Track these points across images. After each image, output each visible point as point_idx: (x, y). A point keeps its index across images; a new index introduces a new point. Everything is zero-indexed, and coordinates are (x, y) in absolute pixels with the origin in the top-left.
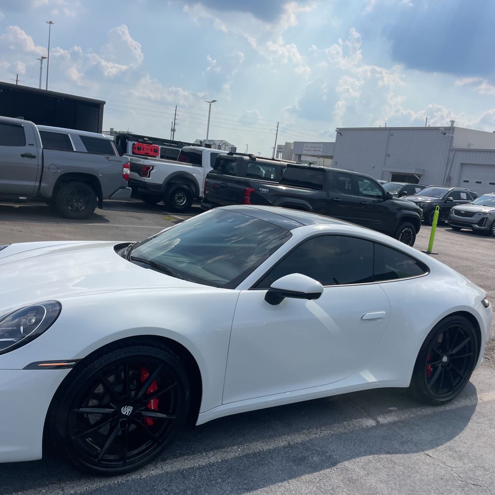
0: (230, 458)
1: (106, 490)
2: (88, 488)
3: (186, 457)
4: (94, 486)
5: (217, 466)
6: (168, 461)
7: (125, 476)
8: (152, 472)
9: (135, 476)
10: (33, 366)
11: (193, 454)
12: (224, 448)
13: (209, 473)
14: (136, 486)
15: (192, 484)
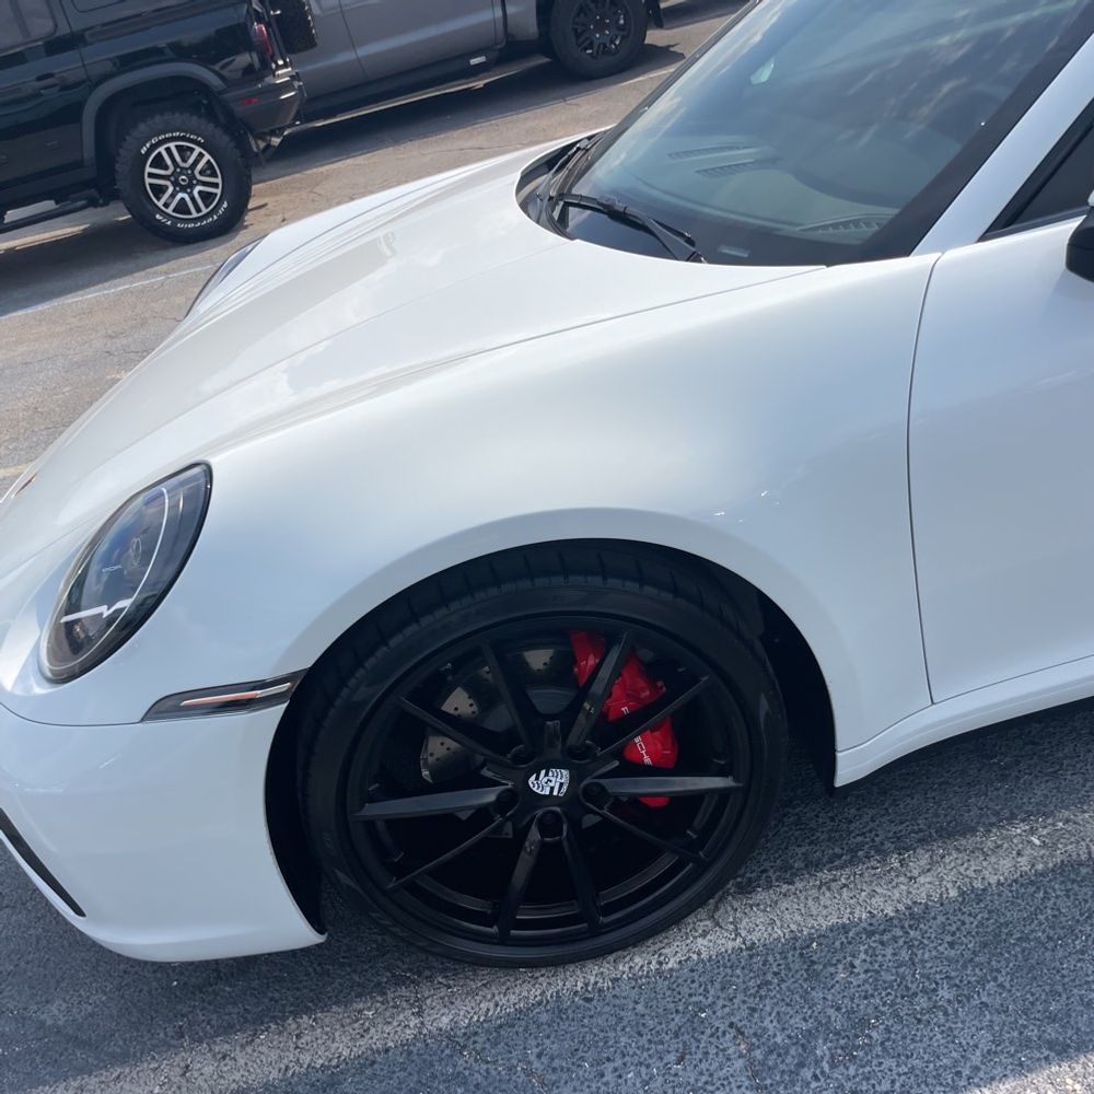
0: (993, 880)
1: (544, 1018)
2: (492, 1005)
3: (825, 875)
4: (513, 999)
5: (941, 919)
6: (761, 895)
7: (611, 958)
8: (700, 940)
9: (639, 961)
10: (168, 708)
11: (851, 862)
12: (973, 831)
13: (905, 955)
14: (640, 1008)
15: (838, 1009)
